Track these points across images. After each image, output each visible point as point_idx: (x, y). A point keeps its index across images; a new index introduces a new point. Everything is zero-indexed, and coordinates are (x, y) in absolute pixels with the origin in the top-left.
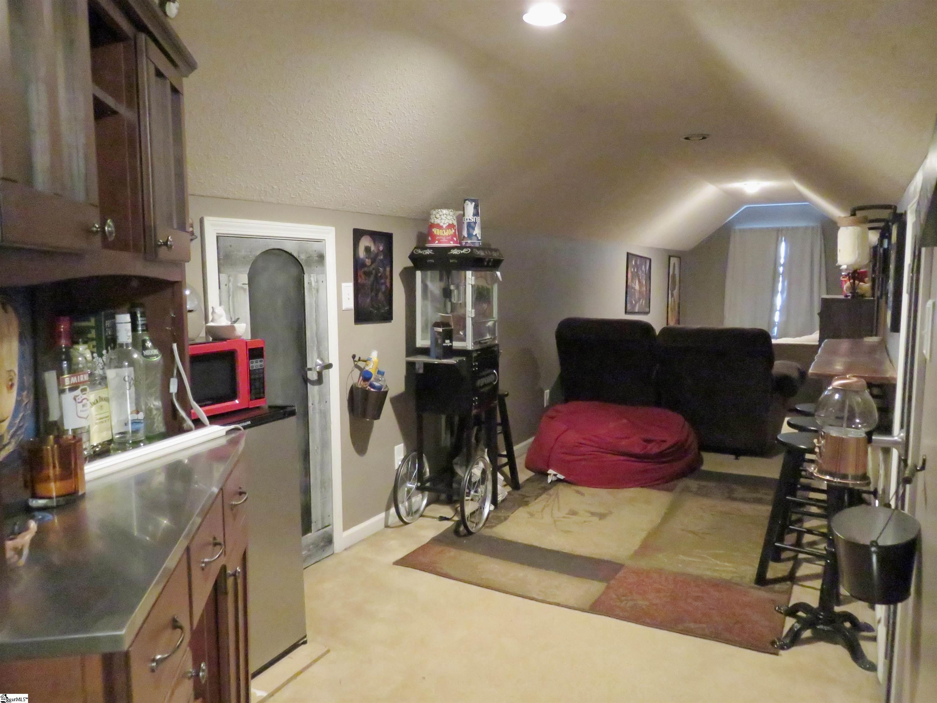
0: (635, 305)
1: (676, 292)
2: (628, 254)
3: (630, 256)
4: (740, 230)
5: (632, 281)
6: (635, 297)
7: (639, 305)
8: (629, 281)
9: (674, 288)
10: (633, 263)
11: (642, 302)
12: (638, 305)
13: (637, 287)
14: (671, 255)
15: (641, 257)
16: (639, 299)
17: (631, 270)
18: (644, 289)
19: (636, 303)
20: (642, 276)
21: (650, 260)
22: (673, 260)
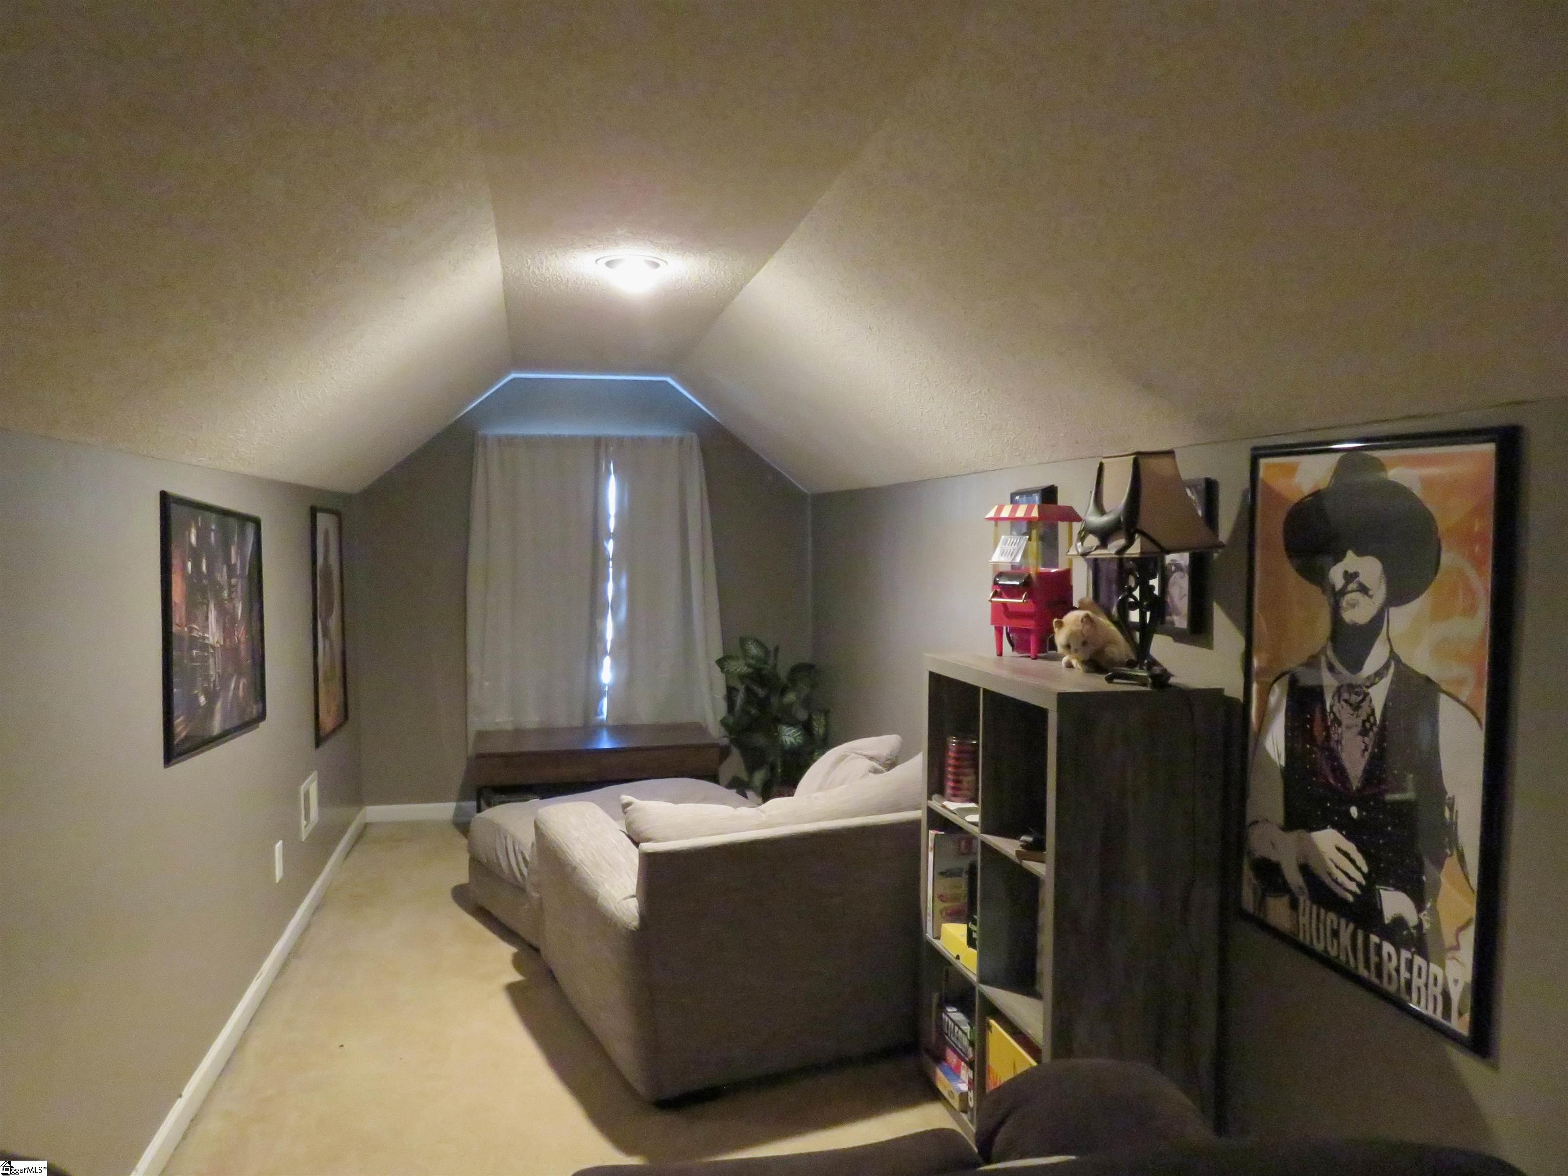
0: (209, 710)
1: (334, 623)
2: (165, 499)
3: (176, 511)
4: (499, 439)
5: (190, 618)
6: (207, 677)
7: (224, 707)
8: (178, 616)
9: (329, 612)
10: (193, 539)
11: (237, 687)
12: (219, 706)
13: (214, 635)
14: (319, 504)
15: (225, 513)
16: (224, 680)
17: (183, 567)
18: (241, 634)
19: (212, 697)
20: (231, 586)
21: (257, 522)
22: (325, 522)
